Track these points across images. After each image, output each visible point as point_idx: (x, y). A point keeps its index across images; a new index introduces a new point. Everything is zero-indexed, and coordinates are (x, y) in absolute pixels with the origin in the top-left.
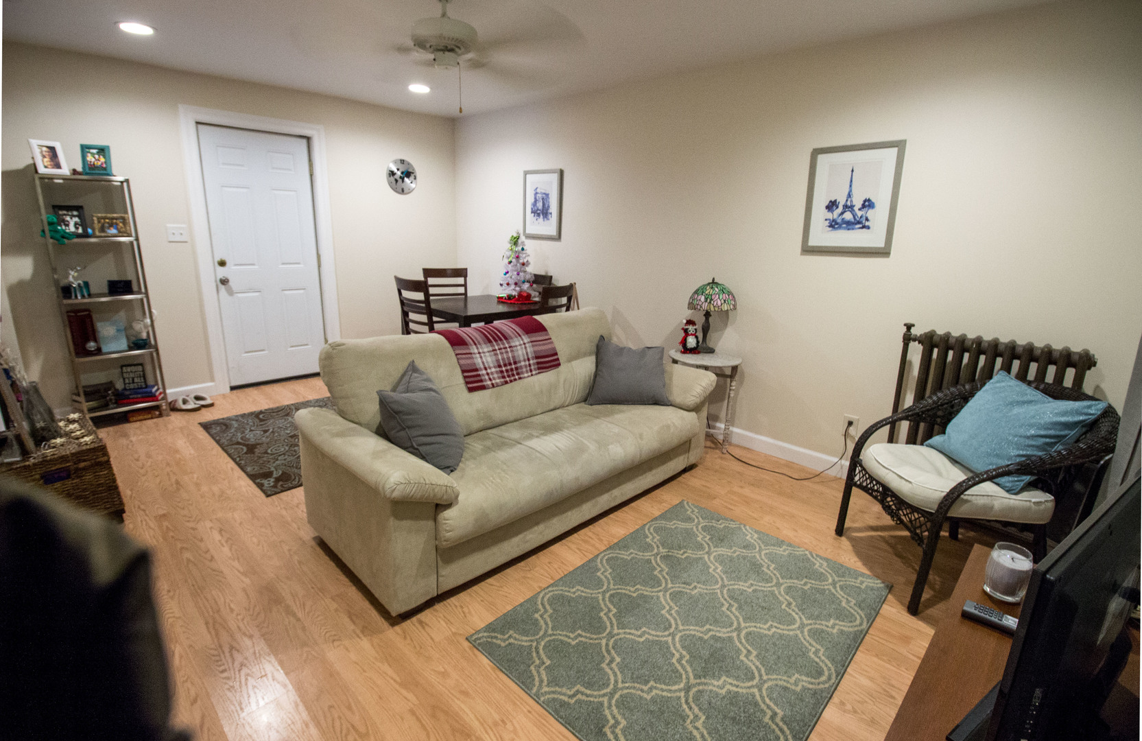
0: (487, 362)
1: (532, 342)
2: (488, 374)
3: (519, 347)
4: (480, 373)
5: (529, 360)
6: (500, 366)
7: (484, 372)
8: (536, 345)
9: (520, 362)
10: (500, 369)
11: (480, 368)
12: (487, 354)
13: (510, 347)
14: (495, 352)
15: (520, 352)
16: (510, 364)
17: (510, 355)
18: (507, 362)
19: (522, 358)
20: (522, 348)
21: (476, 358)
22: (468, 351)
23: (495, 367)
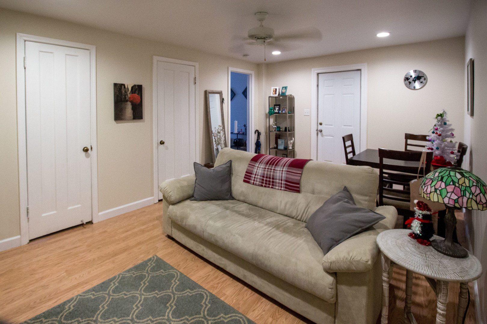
0: (259, 172)
1: (287, 171)
2: (255, 178)
3: (278, 172)
4: (252, 175)
5: (282, 180)
6: (263, 177)
7: (254, 176)
8: (289, 174)
9: (276, 179)
10: (263, 178)
11: (254, 174)
12: (261, 169)
13: (274, 170)
14: (265, 169)
15: (278, 174)
16: (270, 178)
17: (272, 173)
18: (268, 176)
19: (278, 178)
20: (280, 173)
21: (255, 168)
22: (253, 164)
23: (260, 176)
